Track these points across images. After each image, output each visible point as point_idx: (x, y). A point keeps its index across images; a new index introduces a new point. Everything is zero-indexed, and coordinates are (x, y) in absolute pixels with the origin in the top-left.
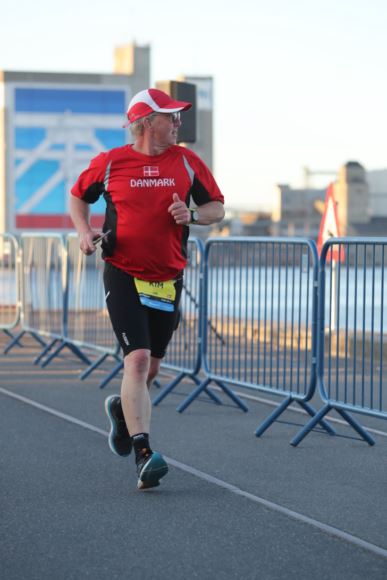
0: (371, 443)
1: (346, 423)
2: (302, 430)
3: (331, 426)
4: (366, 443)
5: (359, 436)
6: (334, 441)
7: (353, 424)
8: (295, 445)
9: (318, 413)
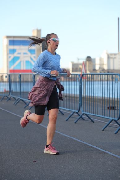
0: (93, 122)
1: (87, 117)
2: (77, 119)
3: (84, 118)
4: (92, 122)
5: (90, 120)
6: (85, 122)
7: (89, 118)
8: (75, 123)
9: (81, 115)
